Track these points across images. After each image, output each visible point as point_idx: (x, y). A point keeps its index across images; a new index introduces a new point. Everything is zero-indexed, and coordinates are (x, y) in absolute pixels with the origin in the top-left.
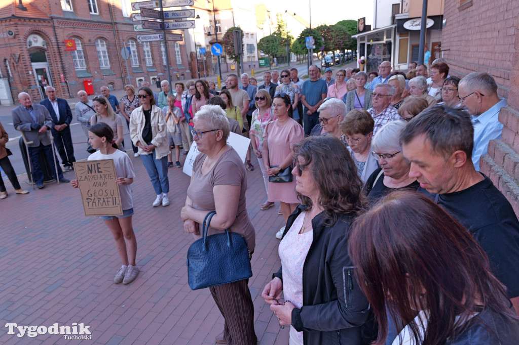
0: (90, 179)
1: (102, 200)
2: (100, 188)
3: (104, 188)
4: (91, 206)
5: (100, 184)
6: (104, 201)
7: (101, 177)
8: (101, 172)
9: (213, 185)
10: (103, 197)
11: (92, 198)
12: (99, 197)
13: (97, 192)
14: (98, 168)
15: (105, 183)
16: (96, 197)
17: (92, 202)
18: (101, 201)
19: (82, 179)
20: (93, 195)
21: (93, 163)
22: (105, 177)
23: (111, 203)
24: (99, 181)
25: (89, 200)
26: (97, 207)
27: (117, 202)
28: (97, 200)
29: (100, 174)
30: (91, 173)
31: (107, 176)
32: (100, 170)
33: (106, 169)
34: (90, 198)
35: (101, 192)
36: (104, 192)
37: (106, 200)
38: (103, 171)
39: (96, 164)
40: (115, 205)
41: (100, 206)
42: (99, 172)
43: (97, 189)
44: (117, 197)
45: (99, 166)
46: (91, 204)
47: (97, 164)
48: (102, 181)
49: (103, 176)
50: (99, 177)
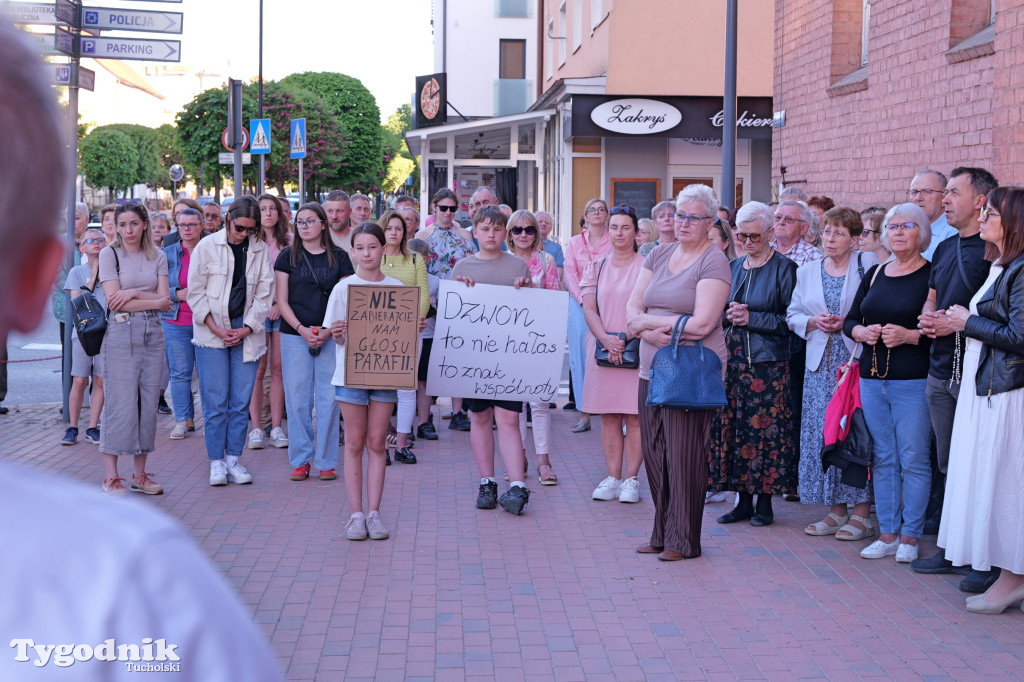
0: (372, 318)
1: (383, 358)
2: (385, 335)
3: (392, 337)
4: (359, 369)
5: (386, 330)
6: (386, 361)
7: (392, 316)
8: (394, 307)
9: (699, 279)
10: (387, 353)
11: (366, 353)
12: (379, 352)
13: (378, 342)
14: (391, 300)
15: (396, 329)
16: (372, 353)
17: (364, 360)
18: (382, 361)
19: (358, 316)
20: (369, 348)
21: (383, 291)
22: (399, 315)
23: (398, 367)
24: (386, 323)
25: (360, 357)
26: (372, 370)
27: (411, 365)
28: (373, 358)
29: (390, 311)
30: (376, 307)
31: (403, 316)
32: (393, 304)
33: (404, 303)
34: (363, 353)
35: (385, 343)
36: (391, 344)
37: (390, 359)
38: (398, 307)
39: (388, 291)
40: (405, 371)
41: (378, 369)
42: (390, 307)
43: (380, 337)
44: (412, 356)
45: (393, 296)
46: (360, 363)
47: (391, 293)
48: (392, 324)
49: (395, 315)
50: (389, 315)
